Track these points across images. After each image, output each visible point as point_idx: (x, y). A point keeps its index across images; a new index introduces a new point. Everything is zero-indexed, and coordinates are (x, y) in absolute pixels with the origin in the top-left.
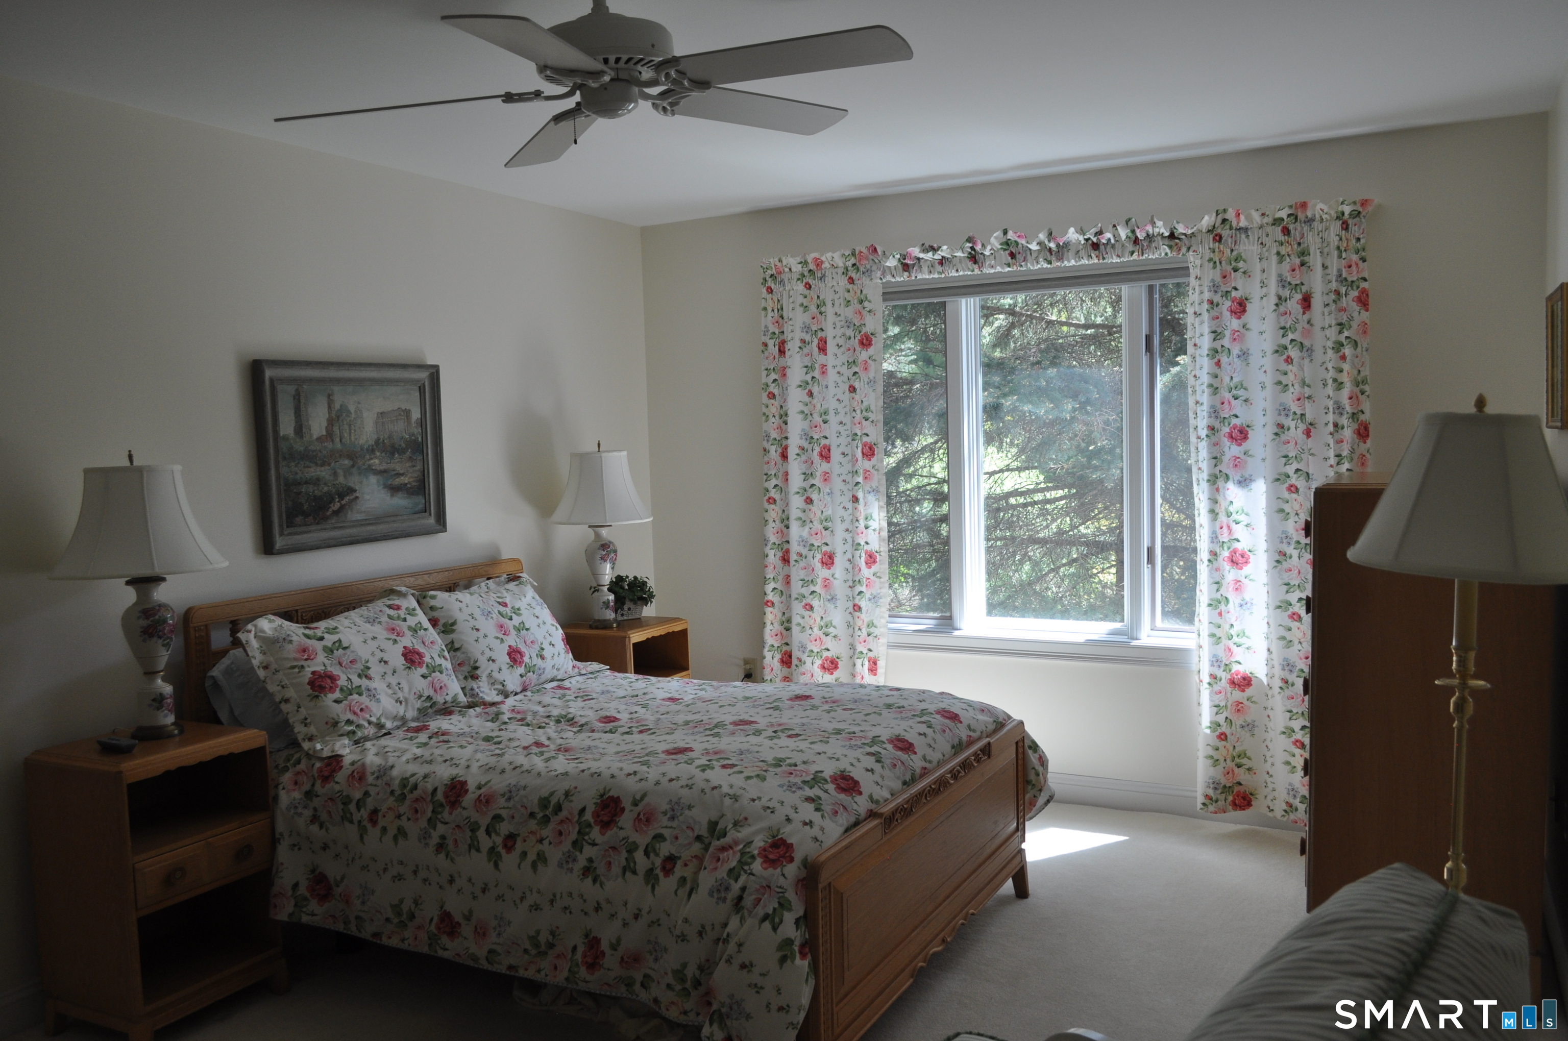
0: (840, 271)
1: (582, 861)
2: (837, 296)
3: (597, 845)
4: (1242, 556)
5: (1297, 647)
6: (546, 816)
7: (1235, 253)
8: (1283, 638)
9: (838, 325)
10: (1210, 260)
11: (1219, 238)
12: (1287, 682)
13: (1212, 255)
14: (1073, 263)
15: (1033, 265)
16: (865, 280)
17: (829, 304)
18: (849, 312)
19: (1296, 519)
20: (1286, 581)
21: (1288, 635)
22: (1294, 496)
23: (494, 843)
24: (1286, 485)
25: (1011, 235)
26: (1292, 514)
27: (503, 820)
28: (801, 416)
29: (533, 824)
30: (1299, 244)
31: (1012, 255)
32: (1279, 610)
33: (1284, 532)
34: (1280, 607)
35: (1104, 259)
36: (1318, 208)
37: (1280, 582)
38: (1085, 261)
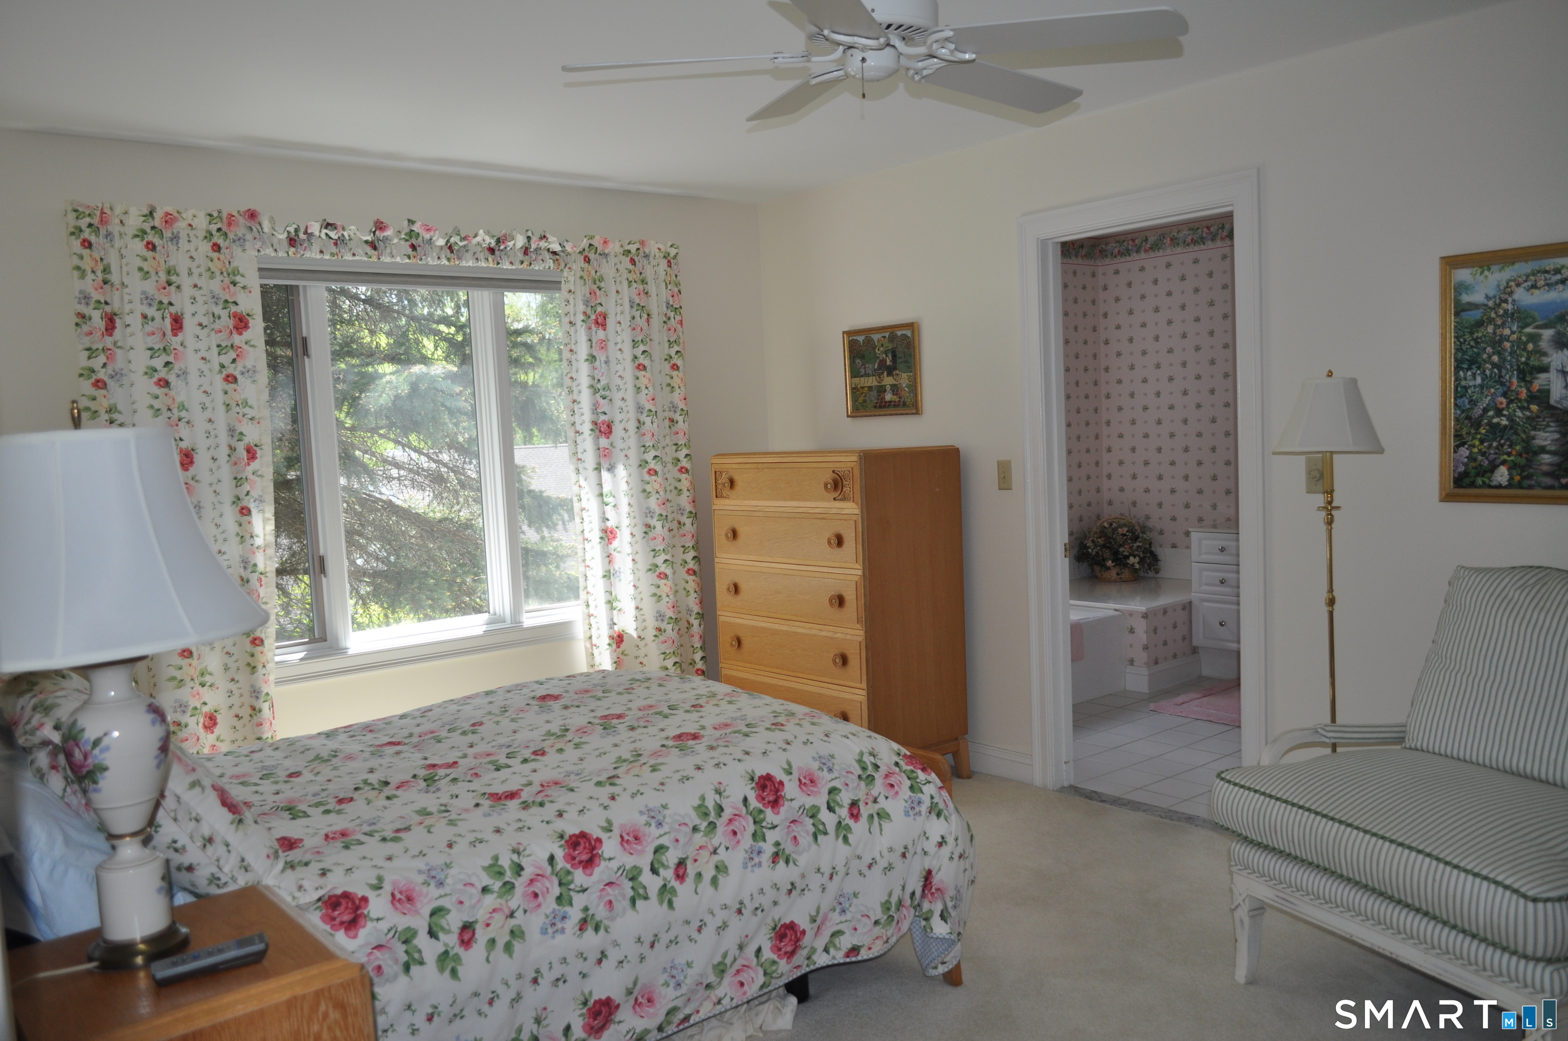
0: (202, 234)
1: (768, 849)
2: (194, 264)
3: (776, 826)
4: (611, 533)
5: (665, 599)
6: (711, 823)
7: (598, 274)
8: (655, 595)
9: (200, 300)
10: (581, 277)
11: (587, 260)
12: (660, 630)
13: (582, 274)
14: (470, 264)
15: (433, 260)
16: (237, 250)
17: (184, 273)
18: (215, 285)
19: (658, 496)
20: (653, 548)
21: (659, 593)
22: (654, 478)
23: (665, 879)
24: (646, 470)
25: (416, 228)
26: (654, 493)
27: (667, 848)
28: (151, 412)
29: (699, 839)
30: (641, 273)
31: (413, 247)
32: (650, 573)
33: (648, 508)
34: (650, 570)
35: (498, 263)
36: (652, 247)
37: (649, 549)
38: (483, 264)
